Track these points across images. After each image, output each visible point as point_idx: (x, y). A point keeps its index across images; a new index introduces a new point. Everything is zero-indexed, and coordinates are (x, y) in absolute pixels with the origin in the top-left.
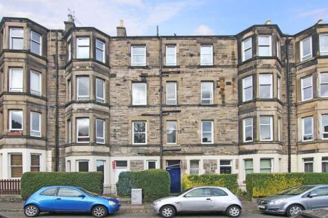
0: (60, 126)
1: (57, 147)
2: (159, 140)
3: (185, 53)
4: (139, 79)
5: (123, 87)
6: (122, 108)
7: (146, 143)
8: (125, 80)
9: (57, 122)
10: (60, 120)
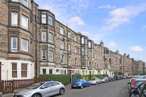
0: (37, 51)
1: (36, 62)
2: (67, 63)
3: (72, 35)
4: (63, 40)
5: (59, 41)
6: (58, 49)
7: (64, 64)
8: (59, 39)
9: (36, 49)
10: (37, 48)
